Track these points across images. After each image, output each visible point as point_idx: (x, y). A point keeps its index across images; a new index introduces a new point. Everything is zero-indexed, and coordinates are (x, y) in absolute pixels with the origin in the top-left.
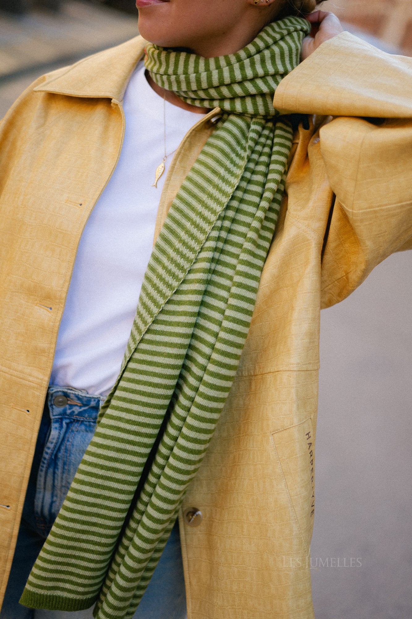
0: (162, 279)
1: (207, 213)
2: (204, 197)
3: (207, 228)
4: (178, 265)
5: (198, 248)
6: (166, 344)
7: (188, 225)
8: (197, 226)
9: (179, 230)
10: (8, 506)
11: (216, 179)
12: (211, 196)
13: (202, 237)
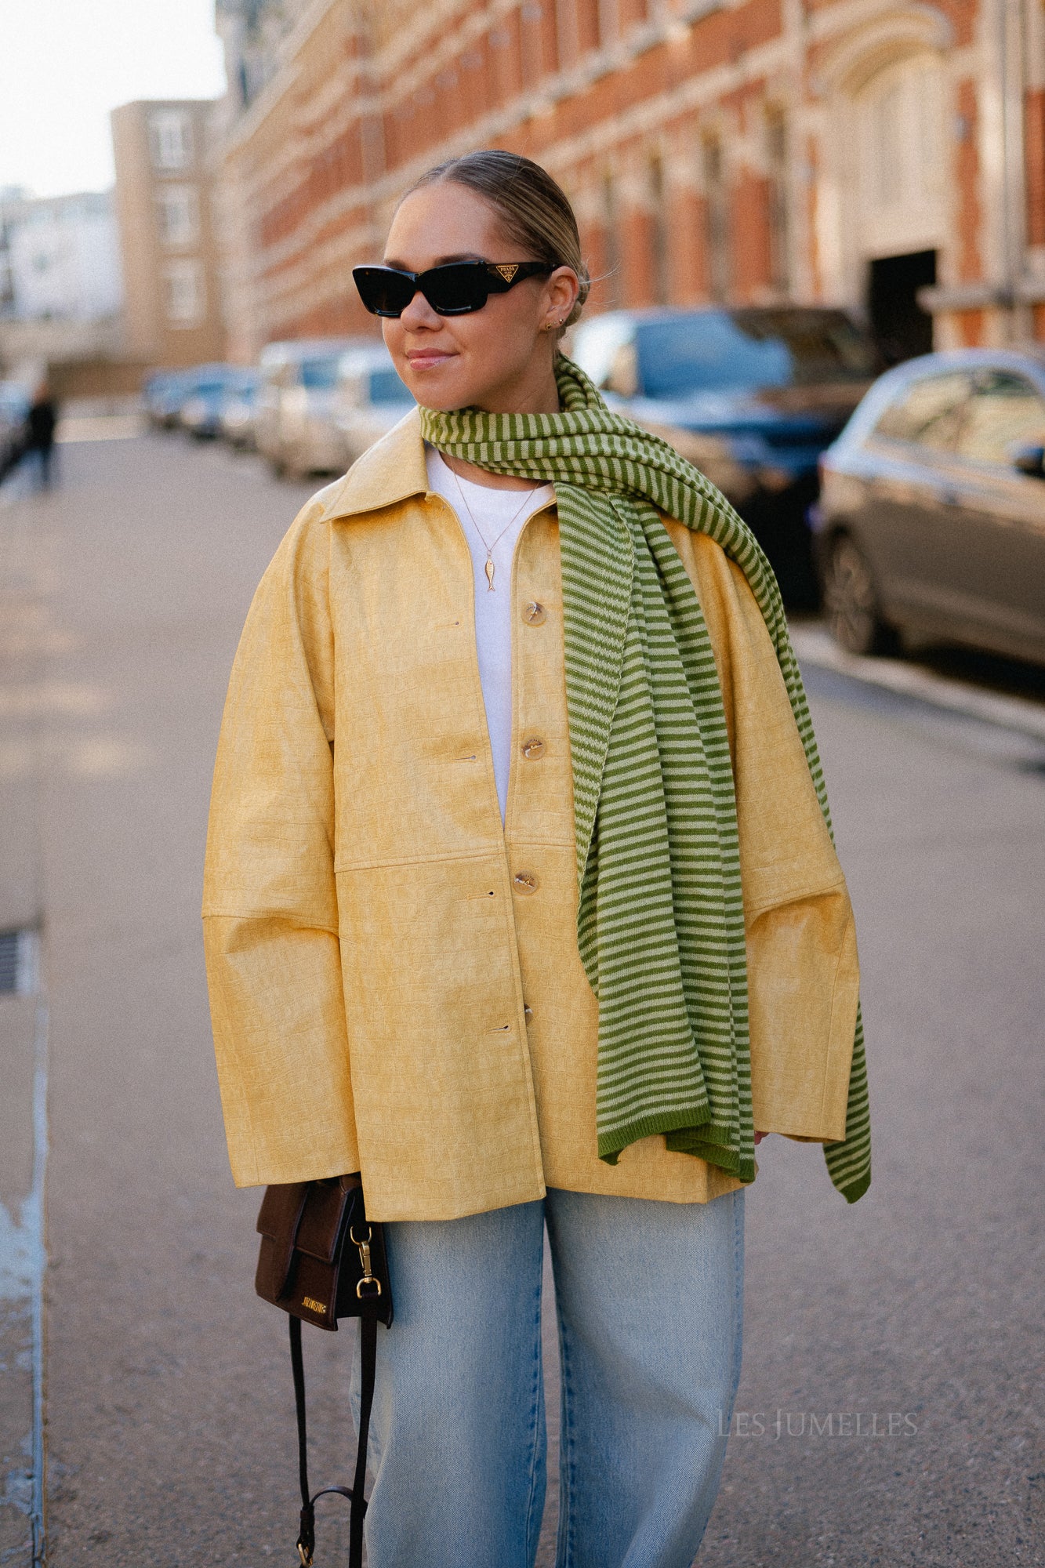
0: (595, 695)
1: (613, 602)
2: (602, 585)
3: (624, 619)
4: (606, 672)
5: (621, 645)
7: (597, 622)
8: (609, 620)
12: (608, 581)
13: (621, 631)
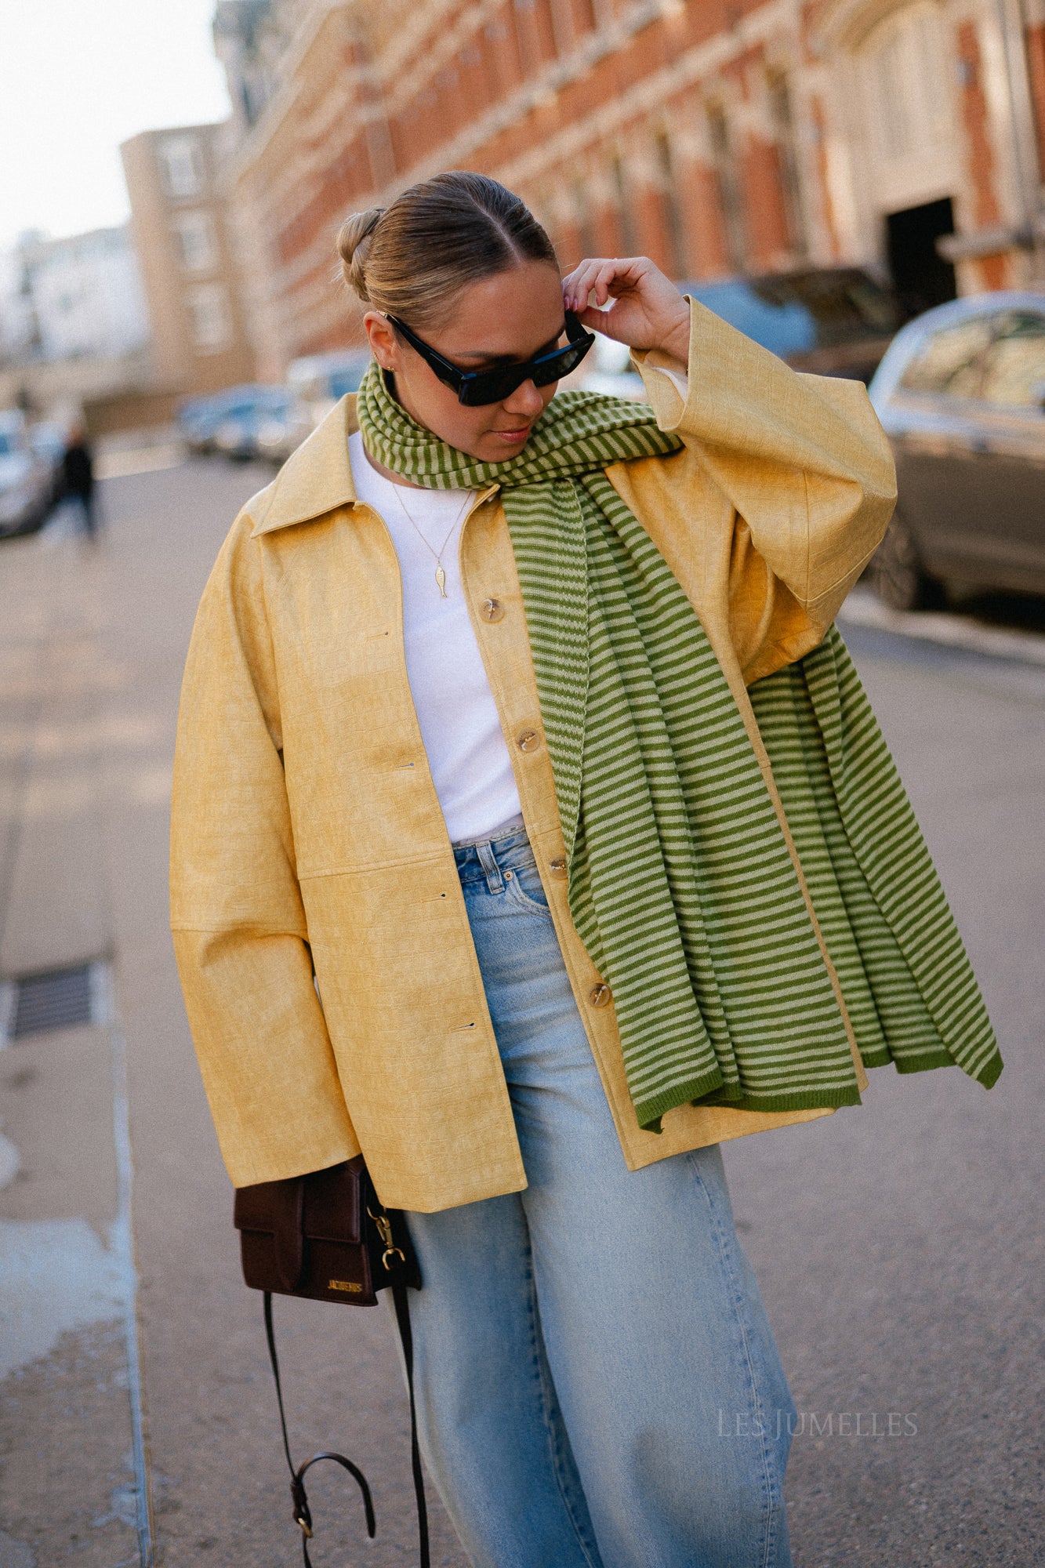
0: (566, 681)
1: (571, 585)
2: (557, 570)
5: (585, 627)
6: (613, 745)
7: (557, 608)
8: (569, 604)
9: (550, 620)
10: (472, 1025)
11: (556, 545)
12: (562, 565)
